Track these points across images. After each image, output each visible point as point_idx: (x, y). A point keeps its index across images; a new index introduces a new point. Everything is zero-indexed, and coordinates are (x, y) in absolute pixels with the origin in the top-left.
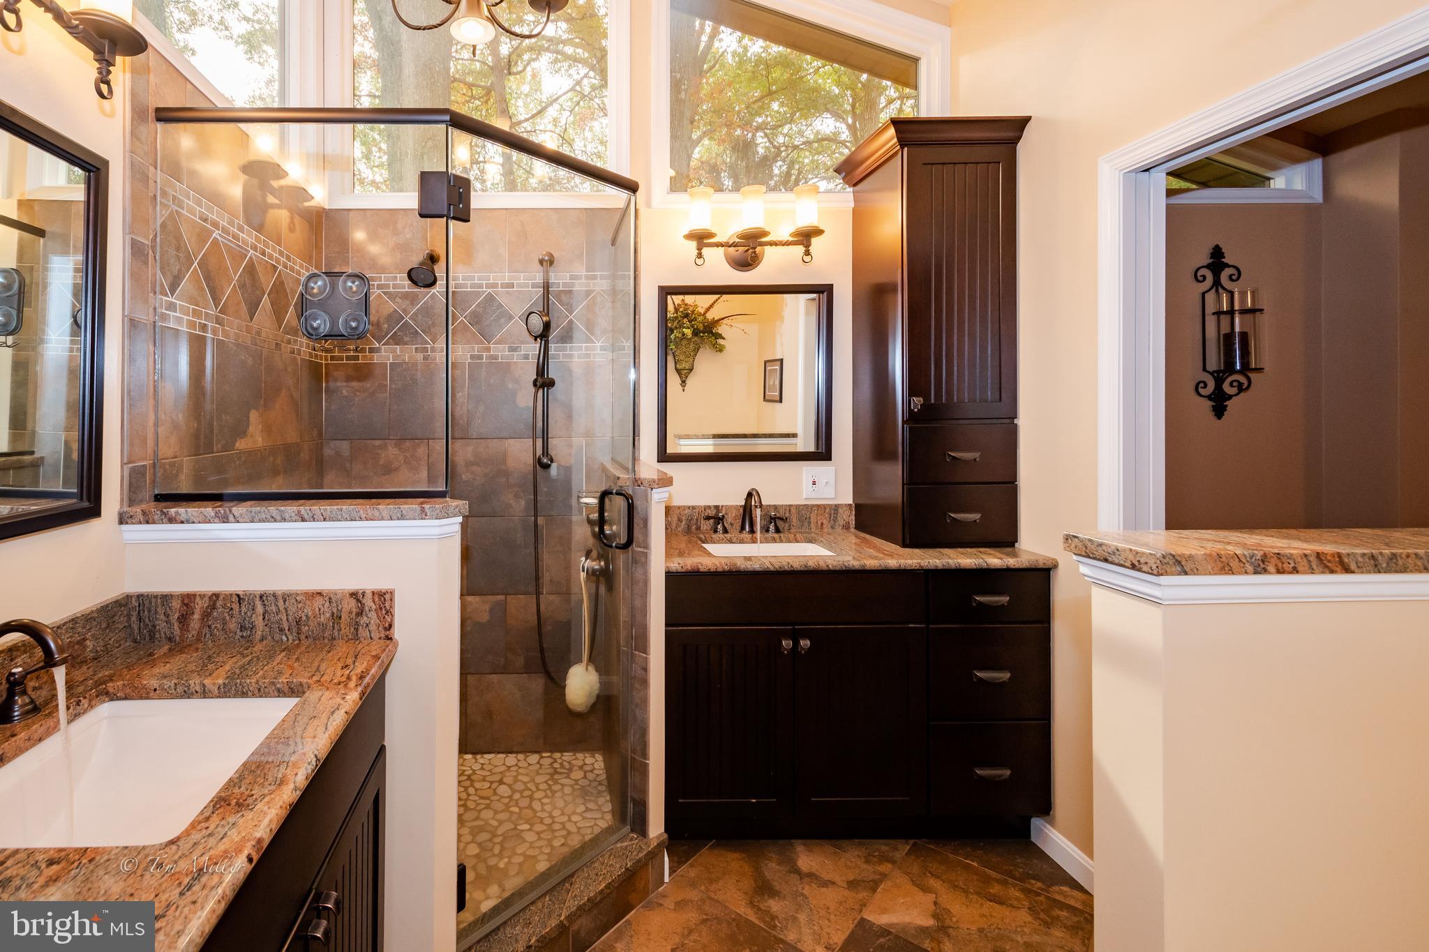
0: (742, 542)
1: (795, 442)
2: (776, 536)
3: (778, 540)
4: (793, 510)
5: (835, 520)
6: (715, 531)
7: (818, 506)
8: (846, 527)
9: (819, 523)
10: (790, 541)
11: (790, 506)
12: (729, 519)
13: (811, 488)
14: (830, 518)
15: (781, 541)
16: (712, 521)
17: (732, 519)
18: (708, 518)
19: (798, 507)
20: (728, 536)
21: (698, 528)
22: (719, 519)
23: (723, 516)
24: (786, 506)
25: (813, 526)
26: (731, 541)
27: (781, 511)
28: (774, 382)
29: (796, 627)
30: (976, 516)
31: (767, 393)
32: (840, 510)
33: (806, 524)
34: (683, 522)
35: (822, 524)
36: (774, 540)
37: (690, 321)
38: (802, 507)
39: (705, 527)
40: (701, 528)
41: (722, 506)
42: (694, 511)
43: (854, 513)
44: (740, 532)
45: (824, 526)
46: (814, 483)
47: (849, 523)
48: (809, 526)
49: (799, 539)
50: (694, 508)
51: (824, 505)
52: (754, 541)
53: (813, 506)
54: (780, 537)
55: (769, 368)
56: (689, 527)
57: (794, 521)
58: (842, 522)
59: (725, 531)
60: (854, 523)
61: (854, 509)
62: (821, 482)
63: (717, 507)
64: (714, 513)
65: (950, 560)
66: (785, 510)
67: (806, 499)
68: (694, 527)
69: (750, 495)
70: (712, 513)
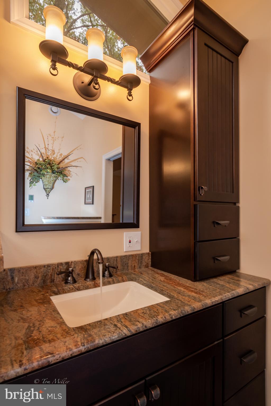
0: (87, 288)
1: (100, 221)
2: (110, 279)
3: (112, 282)
4: (119, 259)
5: (141, 263)
6: (66, 282)
7: (132, 255)
8: (147, 266)
9: (133, 265)
10: (119, 282)
11: (117, 257)
12: (77, 270)
13: (128, 244)
14: (139, 262)
15: (114, 283)
16: (63, 275)
17: (78, 270)
18: (61, 273)
19: (121, 257)
20: (76, 285)
21: (52, 281)
22: (70, 272)
23: (72, 270)
24: (114, 257)
25: (130, 268)
26: (78, 289)
27: (111, 261)
28: (90, 196)
29: (147, 379)
30: (227, 258)
31: (86, 201)
32: (144, 257)
33: (126, 267)
34: (40, 279)
35: (135, 266)
36: (109, 283)
37: (51, 167)
38: (123, 257)
39: (58, 279)
40: (55, 281)
41: (72, 262)
42: (49, 268)
43: (150, 257)
44: (85, 280)
45: (136, 267)
46: (130, 242)
47: (148, 263)
48: (128, 268)
49: (125, 280)
50: (49, 266)
51: (135, 255)
52: (96, 286)
53: (130, 256)
54: (113, 280)
55: (87, 190)
56: (44, 281)
57: (120, 267)
58: (144, 264)
59: (75, 281)
60: (150, 263)
61: (150, 255)
62: (134, 240)
63: (67, 263)
64: (65, 268)
65: (234, 292)
66: (114, 260)
67: (125, 252)
68: (49, 281)
69: (92, 253)
70: (63, 269)
